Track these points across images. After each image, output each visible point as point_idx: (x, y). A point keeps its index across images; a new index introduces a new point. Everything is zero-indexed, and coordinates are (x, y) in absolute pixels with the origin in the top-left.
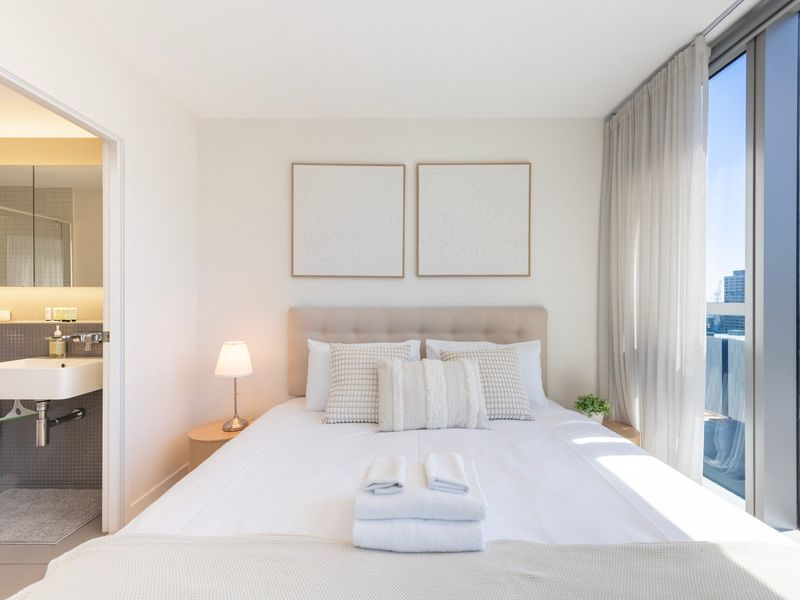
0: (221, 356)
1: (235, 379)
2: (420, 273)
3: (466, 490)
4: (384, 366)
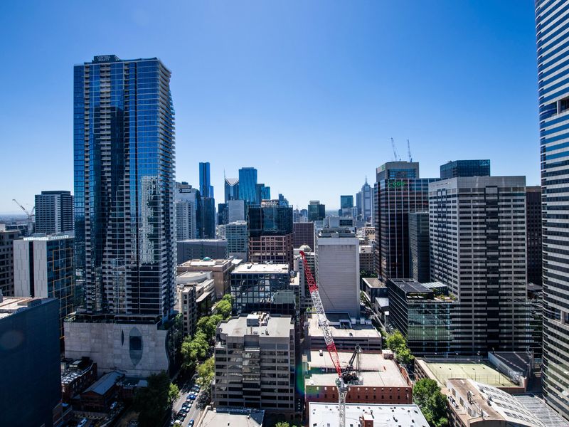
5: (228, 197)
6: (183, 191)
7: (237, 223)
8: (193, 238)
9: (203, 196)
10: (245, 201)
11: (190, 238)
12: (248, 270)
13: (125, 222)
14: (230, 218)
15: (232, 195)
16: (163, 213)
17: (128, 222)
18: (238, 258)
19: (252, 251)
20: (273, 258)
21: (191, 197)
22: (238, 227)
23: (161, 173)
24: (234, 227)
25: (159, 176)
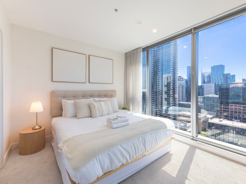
0: (31, 107)
1: (37, 113)
2: (90, 82)
3: (126, 117)
4: (92, 104)
5: (204, 82)
6: (179, 80)
7: (210, 96)
8: (184, 101)
9: (189, 82)
10: (215, 84)
11: (182, 101)
12: (220, 122)
13: (158, 93)
14: (205, 93)
15: (206, 80)
16: (172, 90)
17: (159, 93)
18: (210, 114)
19: (222, 112)
20: (240, 118)
21: (184, 83)
22: (211, 98)
23: (172, 73)
24: (208, 98)
25: (171, 74)
